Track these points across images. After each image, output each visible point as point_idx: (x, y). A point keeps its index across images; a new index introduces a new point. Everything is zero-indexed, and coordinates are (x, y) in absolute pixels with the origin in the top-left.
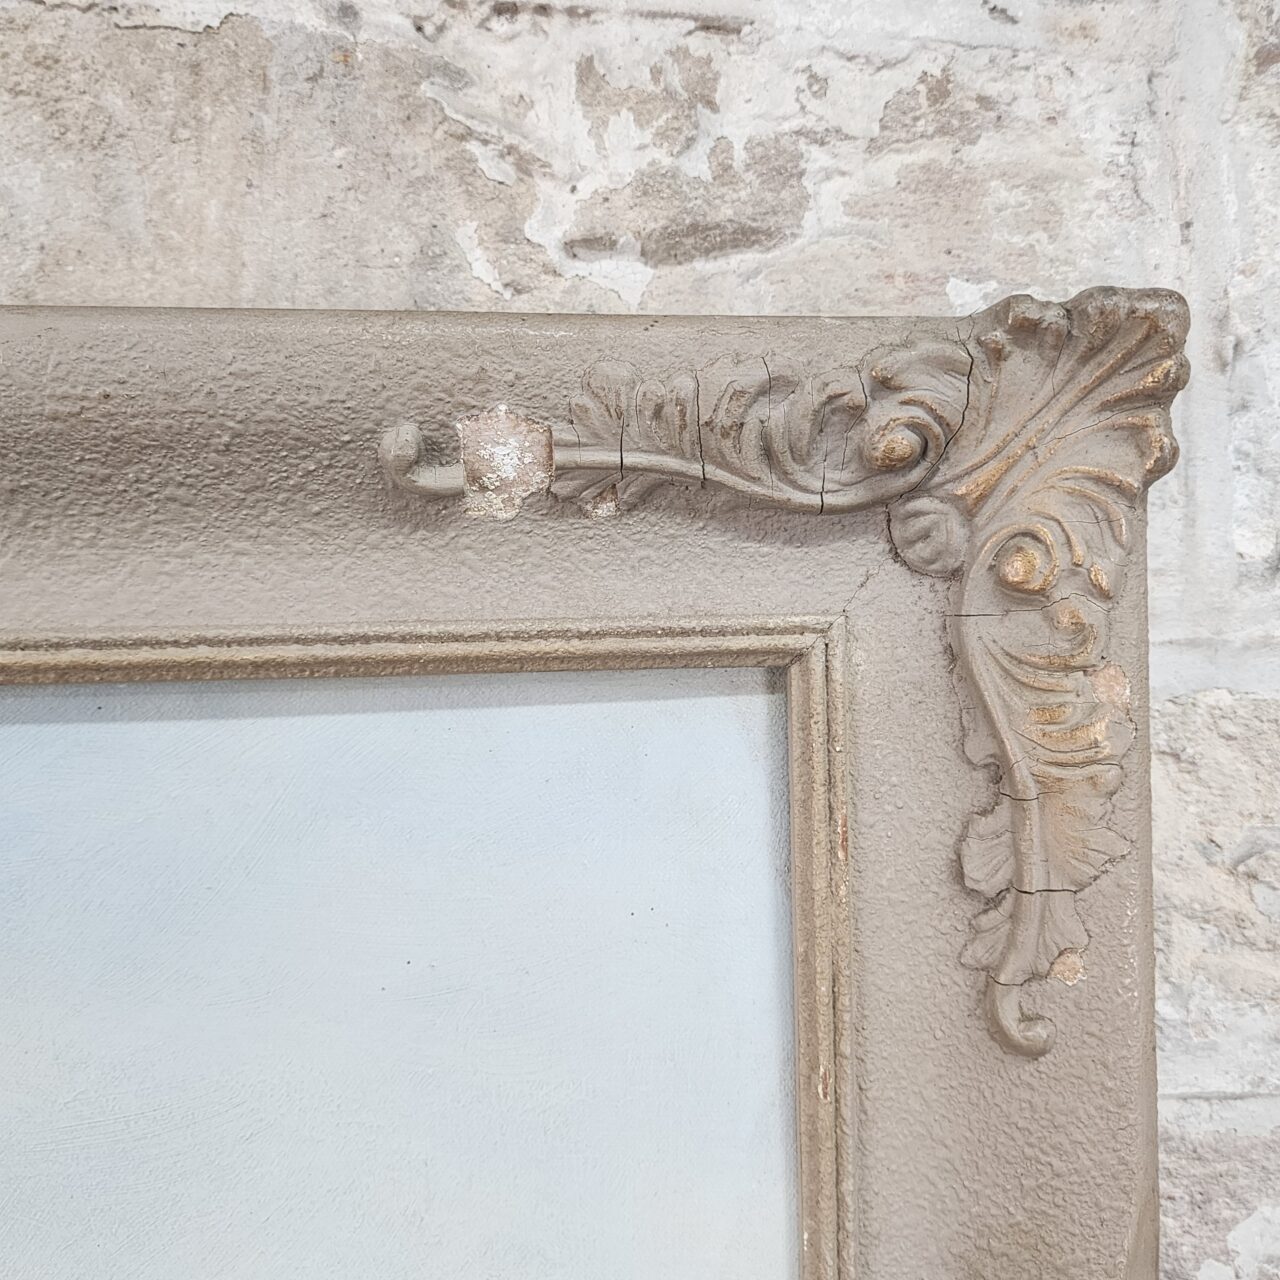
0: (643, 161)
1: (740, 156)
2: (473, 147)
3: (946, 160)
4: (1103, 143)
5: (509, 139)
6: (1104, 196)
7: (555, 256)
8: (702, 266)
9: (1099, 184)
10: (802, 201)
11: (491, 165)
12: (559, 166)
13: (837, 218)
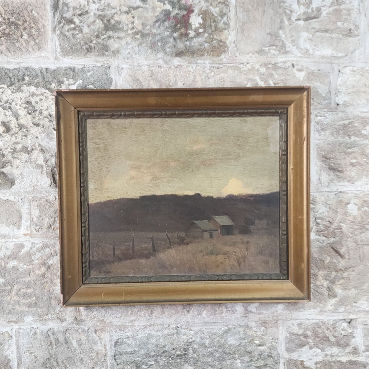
0: (304, 11)
1: (314, 9)
2: (286, 10)
3: (338, 8)
4: (356, 5)
5: (290, 9)
6: (356, 12)
7: (294, 21)
8: (310, 21)
9: (355, 10)
10: (321, 13)
11: (288, 12)
12: (295, 11)
13: (325, 15)
